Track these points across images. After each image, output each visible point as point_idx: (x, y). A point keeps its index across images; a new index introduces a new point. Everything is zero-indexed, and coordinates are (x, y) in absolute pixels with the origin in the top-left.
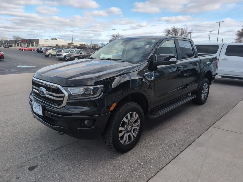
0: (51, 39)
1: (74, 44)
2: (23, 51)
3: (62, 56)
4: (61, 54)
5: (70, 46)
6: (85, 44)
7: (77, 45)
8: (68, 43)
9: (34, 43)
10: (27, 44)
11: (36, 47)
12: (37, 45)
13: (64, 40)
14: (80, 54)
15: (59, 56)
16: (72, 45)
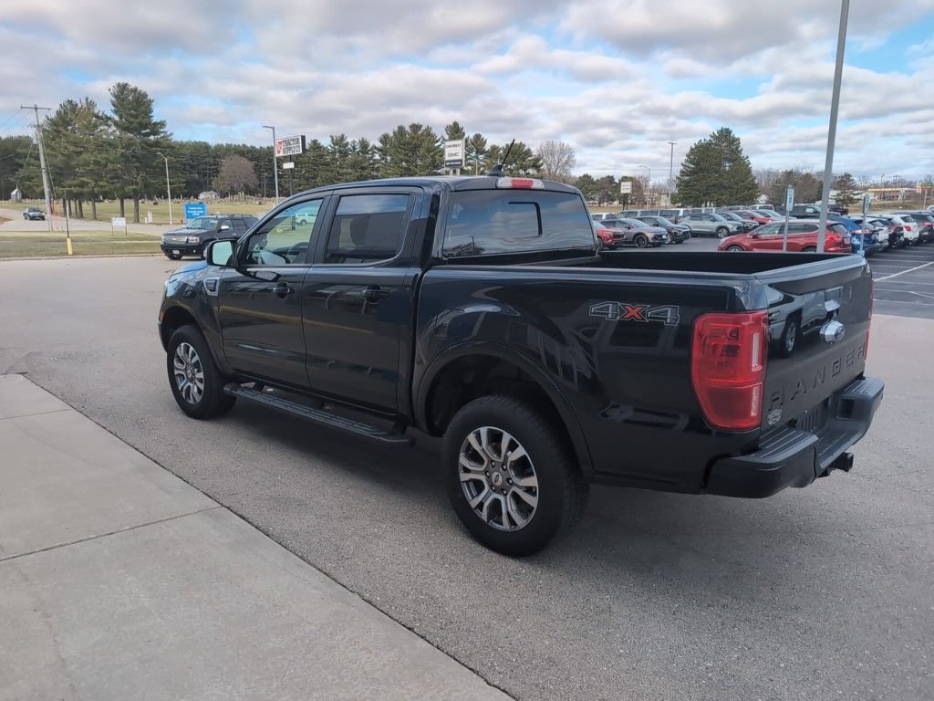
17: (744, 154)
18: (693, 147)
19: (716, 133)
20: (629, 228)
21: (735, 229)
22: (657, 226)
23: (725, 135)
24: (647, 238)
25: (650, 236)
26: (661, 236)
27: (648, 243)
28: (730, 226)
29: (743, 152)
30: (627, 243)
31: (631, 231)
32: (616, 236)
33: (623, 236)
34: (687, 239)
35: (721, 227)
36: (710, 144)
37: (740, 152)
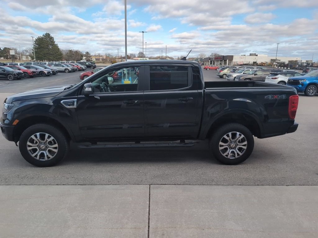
0: (249, 55)
1: (280, 60)
2: (207, 70)
3: (232, 77)
4: (231, 75)
5: (273, 63)
6: (297, 61)
7: (284, 62)
8: (271, 60)
9: (227, 60)
10: (219, 62)
11: (228, 65)
12: (229, 63)
13: (268, 56)
14: (255, 75)
15: (229, 77)
16: (276, 63)
17: (56, 43)
18: (37, 38)
19: (44, 34)
20: (37, 69)
21: (71, 70)
22: (46, 68)
23: (48, 35)
24: (45, 73)
25: (46, 72)
26: (50, 72)
27: (46, 74)
28: (69, 69)
29: (55, 42)
30: (38, 75)
31: (37, 70)
32: (33, 72)
33: (36, 72)
34: (57, 73)
35: (66, 69)
36: (43, 38)
37: (54, 42)
